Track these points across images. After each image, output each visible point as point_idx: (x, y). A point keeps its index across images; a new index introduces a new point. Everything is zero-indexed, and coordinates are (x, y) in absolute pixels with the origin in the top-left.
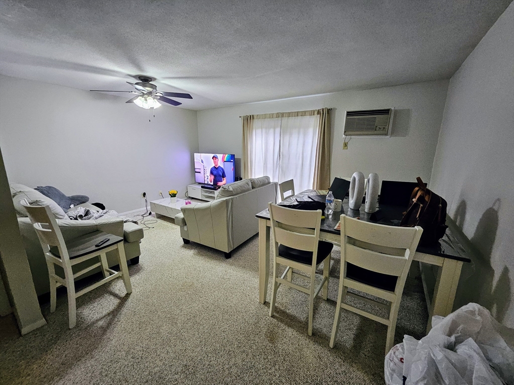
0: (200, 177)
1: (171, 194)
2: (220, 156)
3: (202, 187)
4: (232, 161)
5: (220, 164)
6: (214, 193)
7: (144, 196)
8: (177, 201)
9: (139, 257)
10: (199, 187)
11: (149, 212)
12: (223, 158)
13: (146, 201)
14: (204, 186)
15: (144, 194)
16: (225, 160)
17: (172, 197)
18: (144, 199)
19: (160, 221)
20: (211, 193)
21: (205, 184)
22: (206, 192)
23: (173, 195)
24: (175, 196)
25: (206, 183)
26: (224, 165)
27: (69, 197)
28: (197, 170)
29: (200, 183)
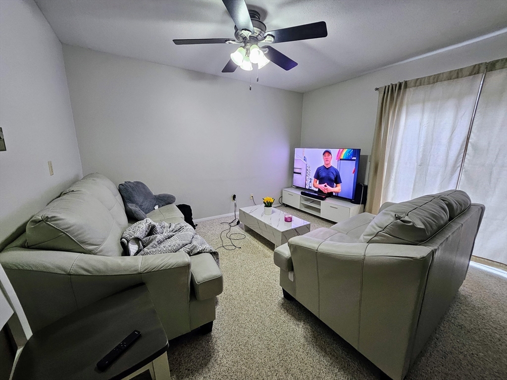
0: (299, 180)
1: (266, 202)
2: (335, 152)
3: (302, 193)
4: (355, 158)
5: (334, 163)
6: (319, 204)
7: (234, 199)
8: (273, 212)
9: (212, 322)
10: (299, 192)
11: (237, 220)
12: (339, 154)
13: (235, 205)
14: (306, 193)
15: (234, 197)
16: (342, 158)
17: (266, 206)
18: (233, 203)
19: (249, 237)
20: (313, 202)
21: (305, 189)
22: (307, 200)
23: (268, 205)
24: (271, 206)
25: (307, 187)
26: (339, 165)
27: (155, 196)
28: (296, 171)
29: (298, 188)
